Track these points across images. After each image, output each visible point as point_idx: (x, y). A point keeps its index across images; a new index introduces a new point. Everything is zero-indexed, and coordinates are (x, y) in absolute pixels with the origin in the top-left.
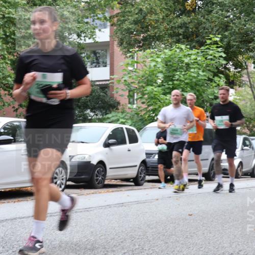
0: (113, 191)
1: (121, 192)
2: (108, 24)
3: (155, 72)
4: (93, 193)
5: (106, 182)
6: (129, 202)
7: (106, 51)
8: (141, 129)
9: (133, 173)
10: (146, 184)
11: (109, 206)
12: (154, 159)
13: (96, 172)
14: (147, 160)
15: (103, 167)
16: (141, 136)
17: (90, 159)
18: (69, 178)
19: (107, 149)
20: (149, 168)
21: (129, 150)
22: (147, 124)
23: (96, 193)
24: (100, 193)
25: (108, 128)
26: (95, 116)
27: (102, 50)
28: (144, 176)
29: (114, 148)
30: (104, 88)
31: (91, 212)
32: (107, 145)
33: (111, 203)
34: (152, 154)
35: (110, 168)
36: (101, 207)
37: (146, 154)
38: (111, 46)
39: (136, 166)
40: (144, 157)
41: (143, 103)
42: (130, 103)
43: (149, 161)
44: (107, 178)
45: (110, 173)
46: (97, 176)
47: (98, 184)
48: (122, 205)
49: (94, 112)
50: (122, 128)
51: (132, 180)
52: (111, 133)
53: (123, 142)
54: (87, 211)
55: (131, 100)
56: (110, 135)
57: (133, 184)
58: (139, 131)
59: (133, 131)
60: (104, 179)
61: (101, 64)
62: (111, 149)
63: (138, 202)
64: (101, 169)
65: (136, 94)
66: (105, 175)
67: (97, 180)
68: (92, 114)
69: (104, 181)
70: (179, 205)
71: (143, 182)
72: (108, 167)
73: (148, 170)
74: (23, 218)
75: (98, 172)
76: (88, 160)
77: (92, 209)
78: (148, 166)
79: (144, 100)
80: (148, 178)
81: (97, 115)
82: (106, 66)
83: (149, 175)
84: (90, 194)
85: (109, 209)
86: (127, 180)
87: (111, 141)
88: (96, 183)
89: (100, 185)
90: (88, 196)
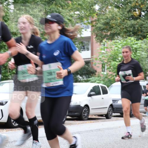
0: (93, 122)
1: (98, 122)
2: (90, 26)
3: (117, 53)
4: (82, 123)
5: (90, 117)
6: (103, 129)
7: (89, 42)
8: (109, 86)
9: (105, 112)
10: (113, 118)
11: (92, 131)
12: (117, 104)
13: (84, 111)
15: (88, 108)
16: (109, 90)
17: (80, 103)
18: (68, 115)
19: (90, 98)
20: (114, 108)
21: (103, 99)
22: (113, 83)
23: (84, 123)
24: (86, 123)
26: (82, 79)
27: (87, 41)
28: (112, 114)
30: (88, 62)
31: (82, 134)
32: (90, 95)
33: (93, 129)
34: (116, 101)
35: (92, 109)
36: (87, 131)
37: (113, 101)
38: (91, 39)
39: (107, 108)
40: (111, 102)
41: (110, 71)
42: (102, 71)
43: (115, 105)
44: (90, 114)
45: (91, 112)
46: (84, 113)
47: (85, 118)
48: (99, 130)
49: (82, 76)
50: (98, 86)
51: (104, 116)
52: (92, 89)
53: (99, 93)
54: (79, 133)
55: (103, 69)
56: (91, 90)
57: (105, 118)
58: (108, 88)
59: (105, 87)
60: (88, 115)
61: (86, 49)
62: (92, 98)
63: (108, 129)
64: (87, 109)
65: (106, 66)
66: (88, 113)
67: (84, 115)
68: (81, 77)
69: (88, 116)
70: (133, 130)
71: (111, 117)
72: (90, 108)
73: (114, 110)
74: (43, 137)
75: (85, 111)
76: (79, 104)
77: (82, 132)
78: (114, 107)
79: (110, 70)
80: (114, 114)
81: (83, 78)
82: (88, 50)
83: (114, 113)
84: (80, 123)
85: (92, 132)
86: (102, 116)
87: (92, 93)
88: (84, 117)
89: (86, 118)
90: (79, 125)
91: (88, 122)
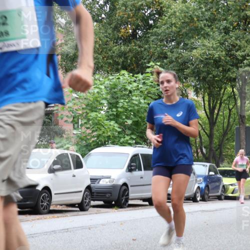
0: (58, 217)
1: (67, 217)
3: (99, 99)
4: (38, 219)
5: (52, 208)
6: (74, 228)
8: (85, 155)
9: (78, 198)
10: (91, 209)
11: (54, 232)
12: (98, 185)
13: (41, 198)
14: (92, 185)
15: (49, 193)
16: (86, 161)
19: (52, 175)
20: (93, 193)
21: (74, 176)
22: (92, 149)
23: (41, 219)
24: (45, 219)
25: (52, 154)
26: (40, 142)
28: (89, 202)
29: (59, 174)
30: (49, 114)
31: (36, 238)
32: (52, 171)
33: (56, 229)
34: (97, 179)
35: (55, 194)
36: (46, 233)
37: (91, 179)
39: (81, 191)
40: (88, 182)
41: (88, 128)
42: (74, 129)
43: (94, 186)
44: (52, 204)
45: (55, 199)
46: (42, 202)
47: (44, 209)
48: (67, 230)
50: (67, 154)
51: (77, 205)
52: (56, 159)
53: (66, 167)
54: (33, 237)
55: (76, 125)
57: (78, 209)
58: (83, 157)
59: (78, 157)
60: (49, 205)
62: (56, 175)
63: (82, 228)
64: (47, 195)
65: (80, 120)
66: (50, 201)
67: (42, 206)
69: (49, 207)
70: (123, 230)
71: (88, 207)
72: (53, 192)
73: (93, 195)
75: (43, 197)
77: (37, 235)
78: (93, 191)
79: (88, 126)
80: (93, 203)
81: (42, 141)
83: (94, 200)
84: (34, 220)
85: (54, 235)
86: (73, 205)
87: (56, 167)
88: (42, 209)
89: (46, 211)
90: (33, 222)
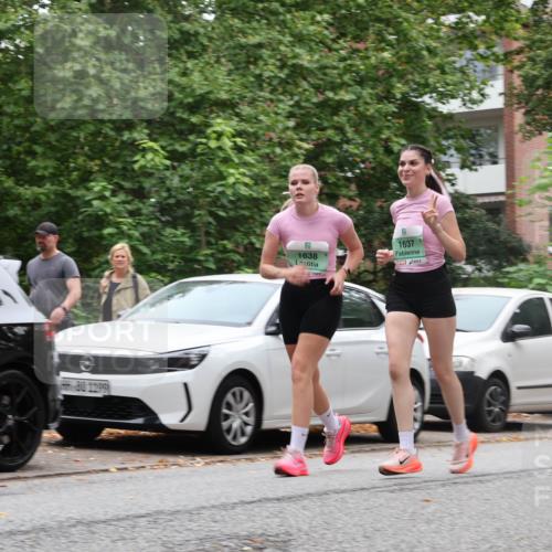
2: (501, 69)
5: (511, 418)
7: (496, 130)
11: (527, 472)
13: (487, 396)
15: (503, 386)
17: (472, 366)
18: (430, 408)
19: (509, 345)
23: (489, 442)
24: (498, 441)
25: (510, 298)
26: (476, 272)
27: (489, 128)
29: (526, 343)
30: (496, 210)
31: (489, 484)
32: (509, 336)
35: (519, 388)
36: (508, 475)
38: (506, 119)
44: (512, 409)
45: (518, 398)
46: (490, 405)
47: (494, 421)
49: (474, 264)
50: (541, 299)
52: (518, 311)
56: (515, 314)
60: (505, 412)
61: (487, 157)
62: (519, 346)
64: (499, 390)
66: (506, 403)
67: (490, 412)
68: (469, 268)
69: (506, 416)
72: (514, 384)
74: (344, 491)
75: (491, 395)
76: (469, 369)
77: (490, 477)
81: (480, 270)
82: (495, 163)
85: (529, 479)
87: (518, 328)
88: (489, 419)
89: (498, 424)
91: (504, 439)
